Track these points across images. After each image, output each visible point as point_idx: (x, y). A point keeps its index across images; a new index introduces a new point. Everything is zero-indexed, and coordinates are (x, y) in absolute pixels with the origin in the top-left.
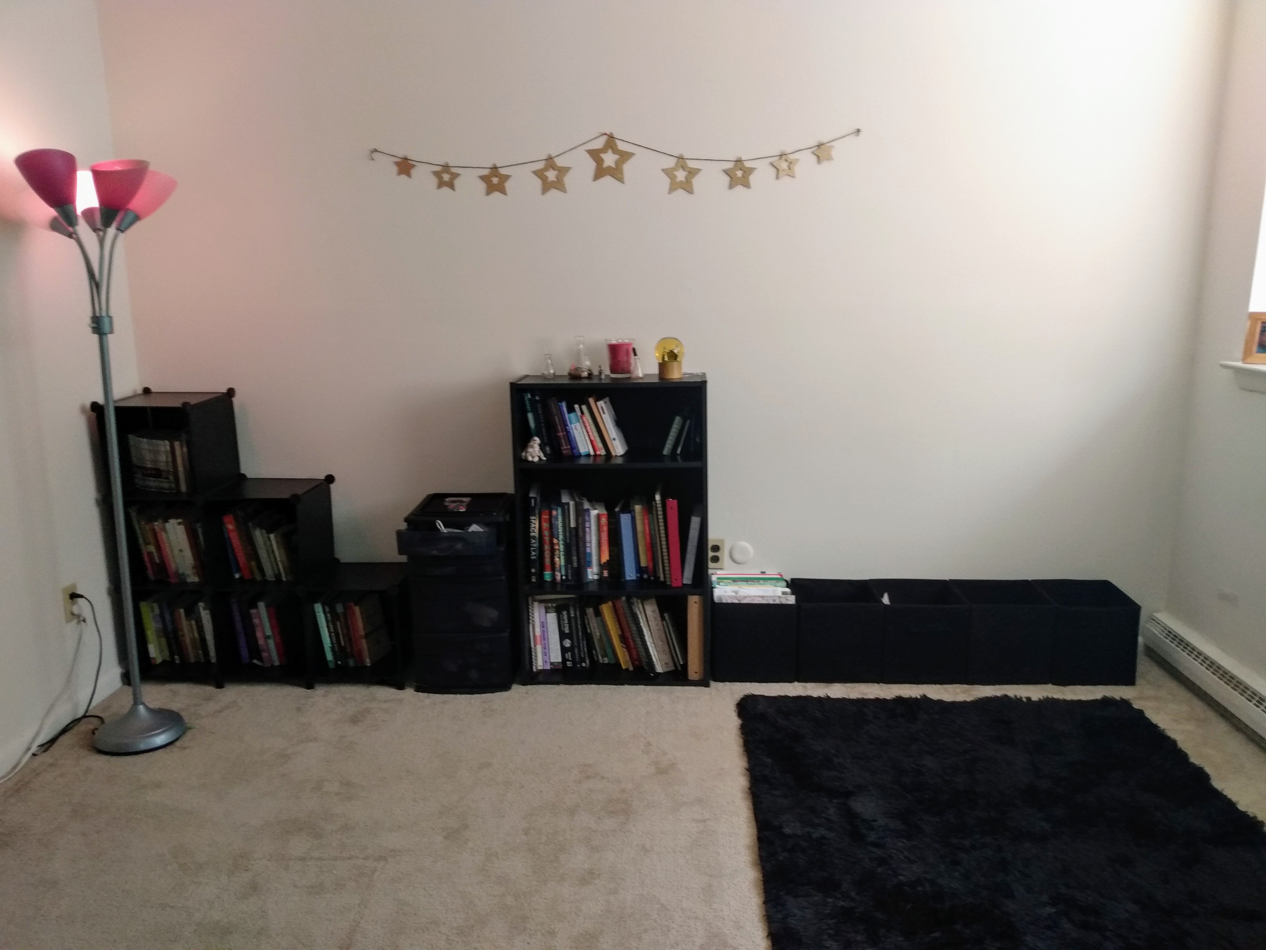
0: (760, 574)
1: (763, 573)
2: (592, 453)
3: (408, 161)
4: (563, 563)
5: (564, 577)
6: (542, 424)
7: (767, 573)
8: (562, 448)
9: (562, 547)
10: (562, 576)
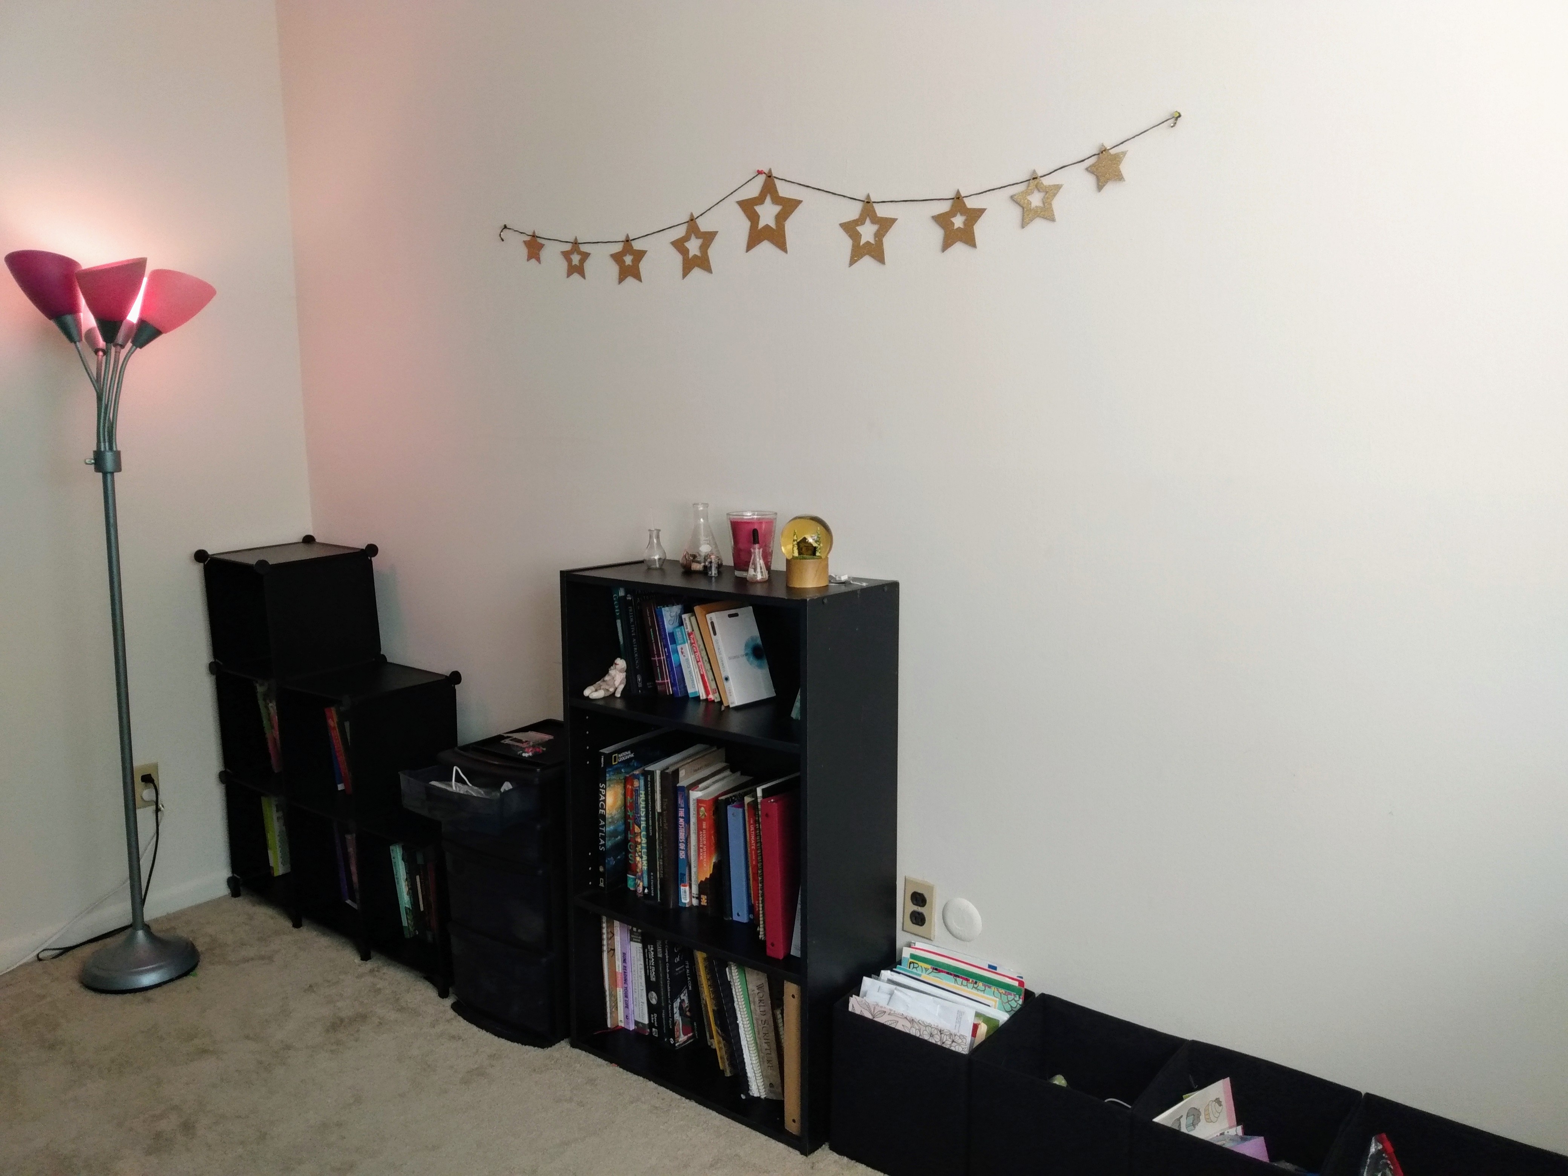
0: (987, 967)
1: (992, 968)
2: (703, 696)
3: (538, 239)
4: (645, 868)
5: (646, 891)
6: (634, 640)
7: (998, 971)
8: (656, 681)
9: (644, 840)
10: (644, 888)
